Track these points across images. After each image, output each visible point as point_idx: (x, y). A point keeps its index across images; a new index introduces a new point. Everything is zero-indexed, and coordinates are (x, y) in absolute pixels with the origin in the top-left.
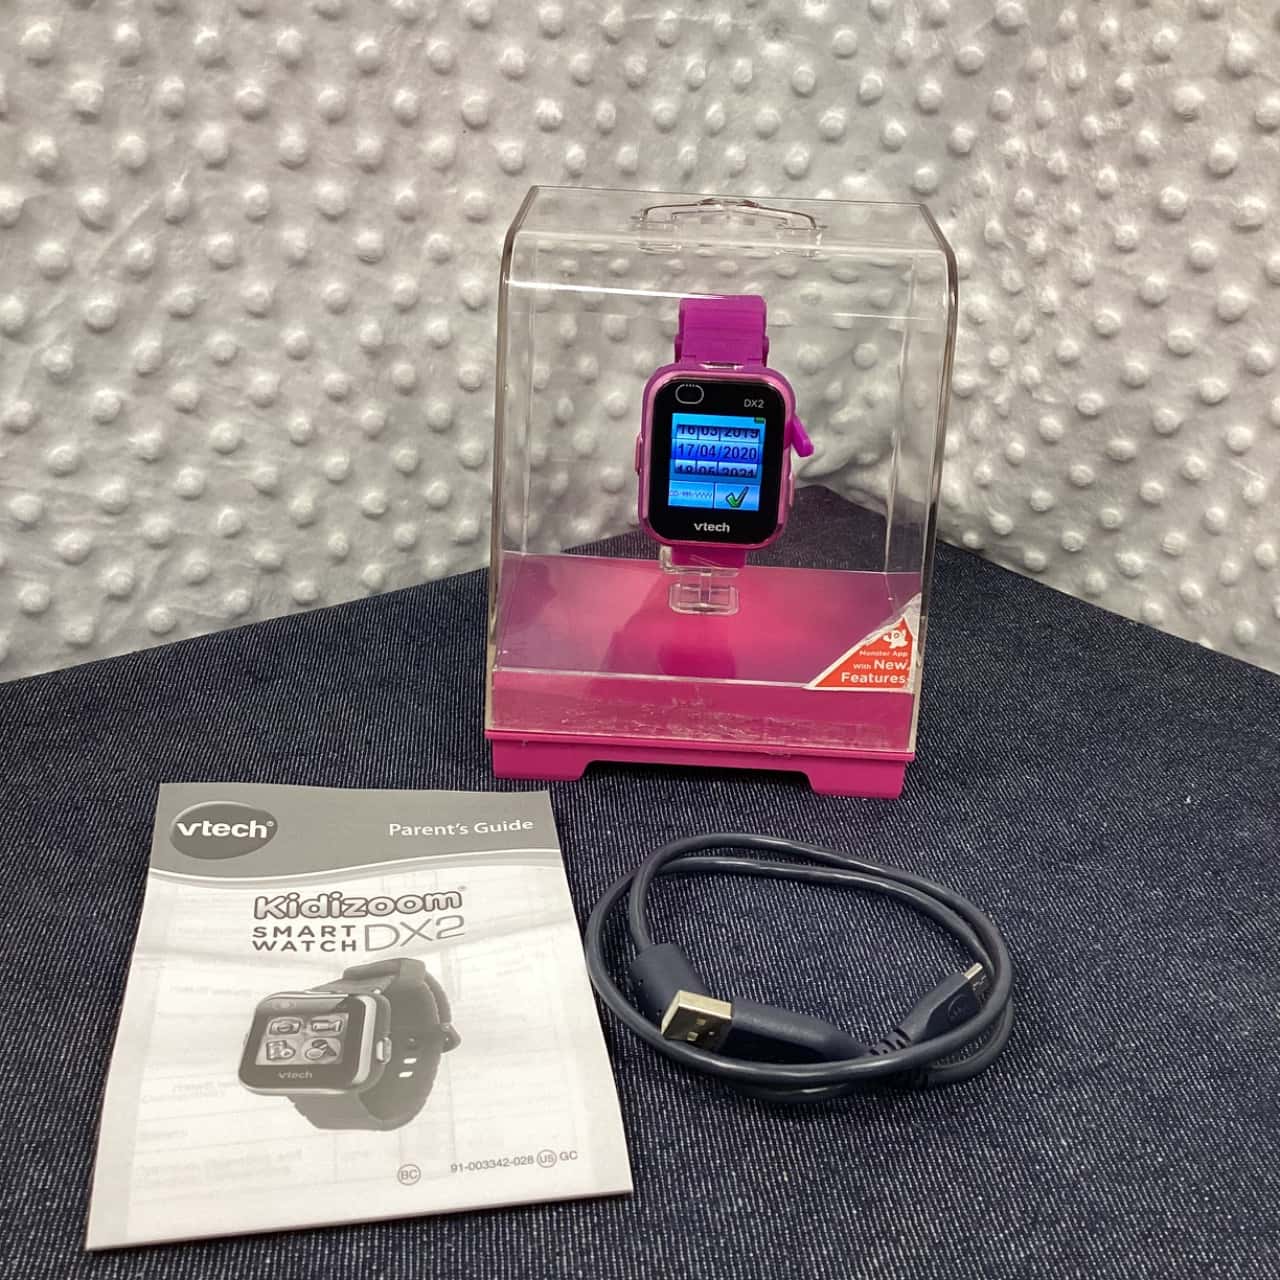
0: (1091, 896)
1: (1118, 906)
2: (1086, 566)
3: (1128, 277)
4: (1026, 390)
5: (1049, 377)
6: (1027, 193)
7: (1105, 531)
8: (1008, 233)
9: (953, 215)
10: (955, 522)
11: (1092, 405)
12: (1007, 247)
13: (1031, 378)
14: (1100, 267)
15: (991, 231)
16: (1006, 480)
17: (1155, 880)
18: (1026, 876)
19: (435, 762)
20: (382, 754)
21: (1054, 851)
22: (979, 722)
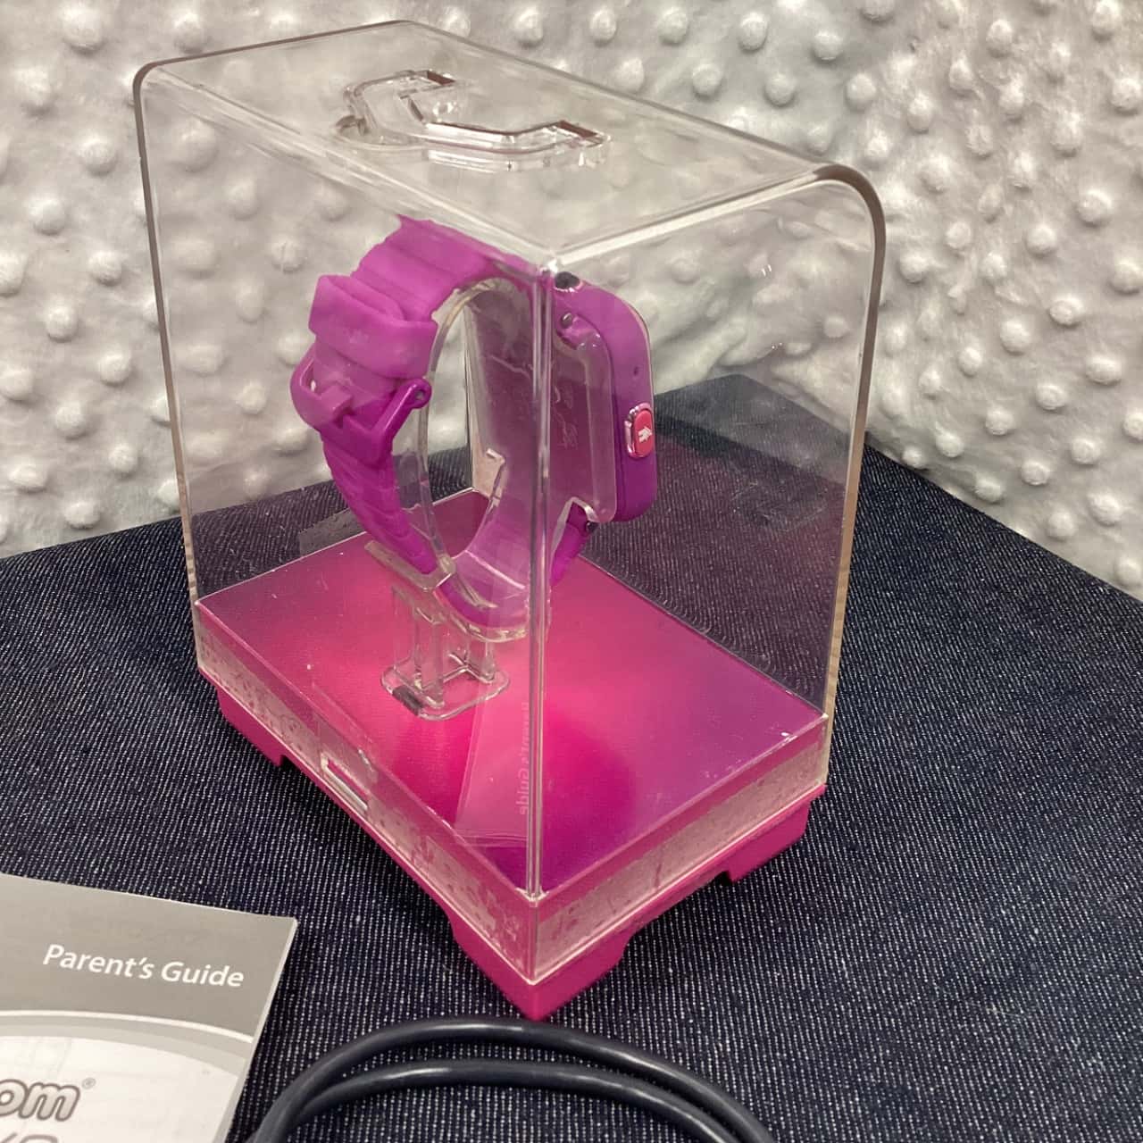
0: (1003, 1066)
1: (1039, 1085)
2: (1051, 503)
3: (1126, 149)
4: (987, 284)
5: (1017, 271)
6: (1003, 27)
7: (1073, 463)
8: (978, 79)
9: (913, 49)
10: (895, 434)
11: (1069, 312)
12: (977, 97)
13: (994, 271)
14: (1090, 133)
15: (958, 74)
16: (958, 392)
17: (1096, 1038)
18: (916, 1024)
19: (162, 786)
20: (99, 768)
21: (961, 977)
22: (887, 741)
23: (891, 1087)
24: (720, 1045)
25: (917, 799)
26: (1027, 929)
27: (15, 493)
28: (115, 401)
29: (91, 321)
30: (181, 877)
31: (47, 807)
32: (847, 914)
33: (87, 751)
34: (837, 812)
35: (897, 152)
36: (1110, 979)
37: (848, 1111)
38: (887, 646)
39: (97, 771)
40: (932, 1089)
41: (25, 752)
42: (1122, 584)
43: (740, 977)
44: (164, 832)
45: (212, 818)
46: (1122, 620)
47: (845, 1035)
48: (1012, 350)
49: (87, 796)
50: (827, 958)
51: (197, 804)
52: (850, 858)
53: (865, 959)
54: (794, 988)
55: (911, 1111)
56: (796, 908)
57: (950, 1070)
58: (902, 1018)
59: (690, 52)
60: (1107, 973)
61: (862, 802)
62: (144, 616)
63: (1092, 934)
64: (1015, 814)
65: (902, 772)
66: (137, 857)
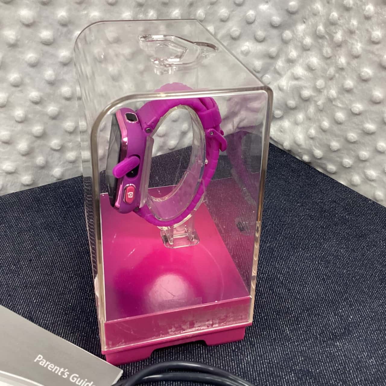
0: (342, 363)
1: (354, 369)
2: (352, 173)
3: (376, 55)
4: (330, 100)
5: (340, 96)
6: (335, 15)
7: (360, 160)
8: (326, 32)
9: (304, 22)
10: (300, 151)
11: (357, 110)
12: (326, 38)
13: (332, 96)
14: (364, 50)
15: (320, 30)
16: (321, 137)
17: (372, 352)
18: (312, 349)
19: (57, 272)
20: (35, 266)
21: (327, 333)
22: (300, 254)
23: (304, 370)
24: (247, 358)
25: (310, 274)
26: (348, 316)
27: (4, 174)
28: (39, 142)
29: (30, 116)
30: (63, 303)
31: (18, 279)
32: (288, 312)
33: (31, 260)
34: (284, 278)
35: (299, 56)
36: (376, 333)
37: (290, 379)
38: (299, 222)
39: (34, 267)
40: (318, 371)
41: (10, 261)
42: (376, 200)
43: (252, 334)
44: (58, 288)
45: (74, 282)
46: (377, 212)
47: (288, 353)
48: (339, 122)
49: (31, 276)
50: (282, 327)
51: (69, 278)
52: (288, 293)
53: (294, 327)
54: (271, 337)
55: (311, 378)
56: (271, 310)
57: (324, 364)
58: (307, 347)
59: (230, 24)
60: (375, 331)
61: (292, 274)
62: (49, 215)
63: (370, 317)
64: (343, 278)
65: (305, 264)
66: (48, 296)
